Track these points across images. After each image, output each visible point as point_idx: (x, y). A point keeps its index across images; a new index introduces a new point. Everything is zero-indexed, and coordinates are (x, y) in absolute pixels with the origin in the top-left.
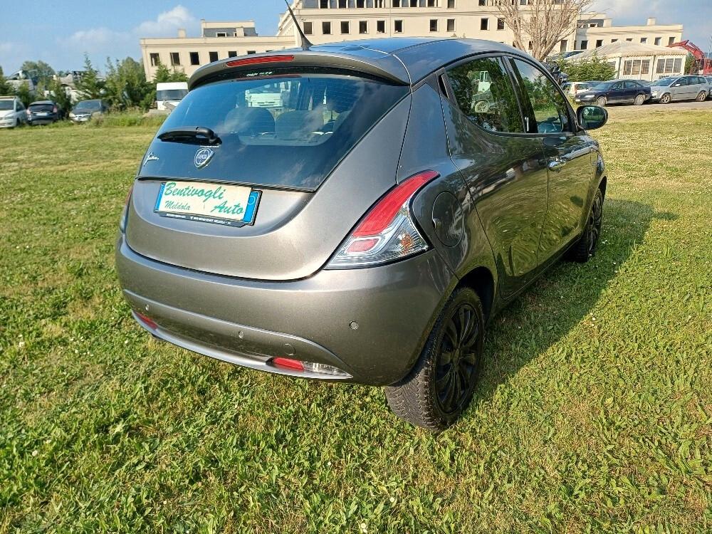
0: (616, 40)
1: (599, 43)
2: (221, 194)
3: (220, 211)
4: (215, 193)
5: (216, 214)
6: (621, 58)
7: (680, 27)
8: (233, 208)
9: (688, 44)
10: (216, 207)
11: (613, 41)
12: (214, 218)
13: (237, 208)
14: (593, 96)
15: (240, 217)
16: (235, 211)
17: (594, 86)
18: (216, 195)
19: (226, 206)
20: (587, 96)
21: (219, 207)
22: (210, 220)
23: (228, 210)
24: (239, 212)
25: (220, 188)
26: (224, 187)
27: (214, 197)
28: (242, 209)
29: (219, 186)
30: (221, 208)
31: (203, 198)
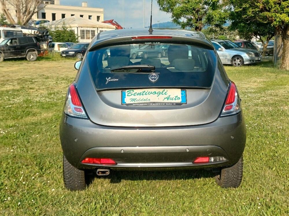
0: (74, 15)
1: (63, 16)
2: (166, 92)
3: (168, 100)
4: (162, 92)
5: (166, 101)
6: (77, 28)
7: (102, 10)
8: (175, 98)
9: (113, 22)
10: (165, 98)
11: (72, 15)
12: (165, 103)
13: (177, 98)
14: (74, 53)
15: (179, 101)
16: (176, 99)
17: (69, 45)
18: (163, 93)
19: (170, 97)
20: (70, 53)
21: (167, 98)
22: (164, 104)
23: (172, 99)
24: (178, 99)
25: (164, 90)
26: (166, 90)
27: (162, 94)
28: (179, 98)
29: (163, 89)
30: (168, 98)
31: (156, 95)
